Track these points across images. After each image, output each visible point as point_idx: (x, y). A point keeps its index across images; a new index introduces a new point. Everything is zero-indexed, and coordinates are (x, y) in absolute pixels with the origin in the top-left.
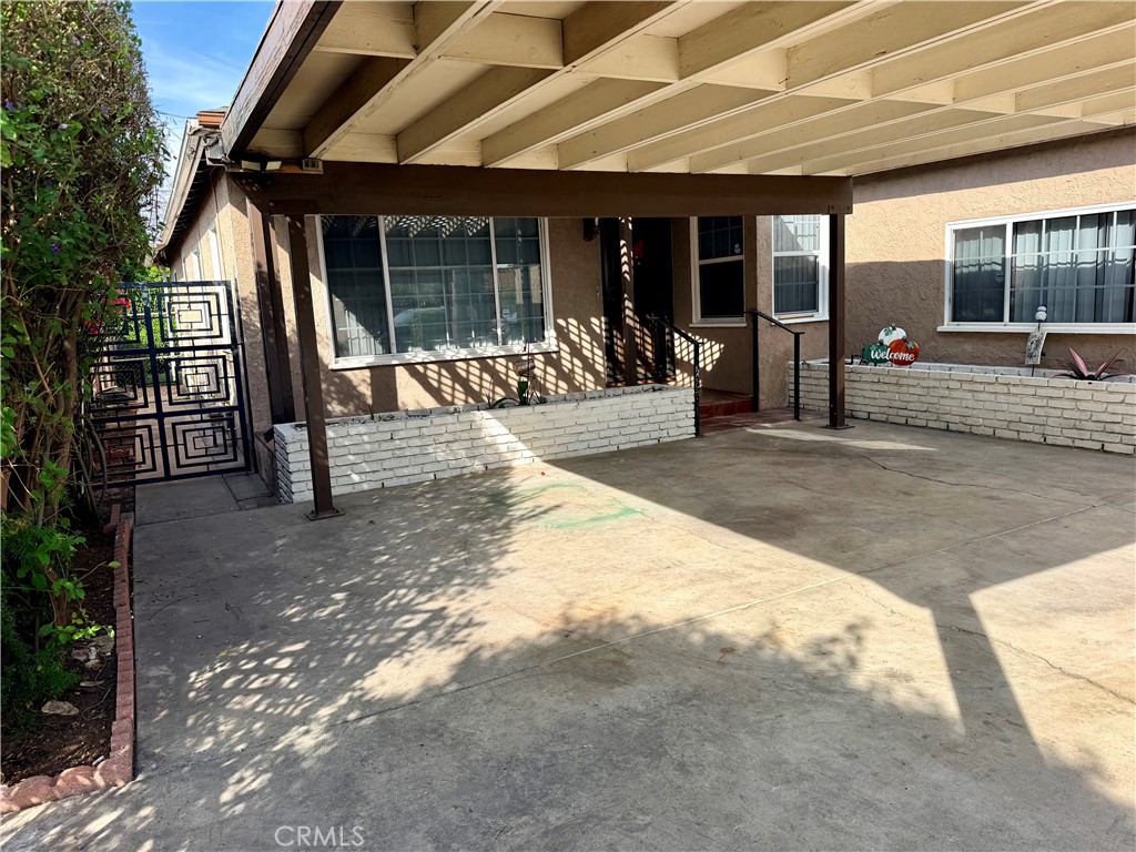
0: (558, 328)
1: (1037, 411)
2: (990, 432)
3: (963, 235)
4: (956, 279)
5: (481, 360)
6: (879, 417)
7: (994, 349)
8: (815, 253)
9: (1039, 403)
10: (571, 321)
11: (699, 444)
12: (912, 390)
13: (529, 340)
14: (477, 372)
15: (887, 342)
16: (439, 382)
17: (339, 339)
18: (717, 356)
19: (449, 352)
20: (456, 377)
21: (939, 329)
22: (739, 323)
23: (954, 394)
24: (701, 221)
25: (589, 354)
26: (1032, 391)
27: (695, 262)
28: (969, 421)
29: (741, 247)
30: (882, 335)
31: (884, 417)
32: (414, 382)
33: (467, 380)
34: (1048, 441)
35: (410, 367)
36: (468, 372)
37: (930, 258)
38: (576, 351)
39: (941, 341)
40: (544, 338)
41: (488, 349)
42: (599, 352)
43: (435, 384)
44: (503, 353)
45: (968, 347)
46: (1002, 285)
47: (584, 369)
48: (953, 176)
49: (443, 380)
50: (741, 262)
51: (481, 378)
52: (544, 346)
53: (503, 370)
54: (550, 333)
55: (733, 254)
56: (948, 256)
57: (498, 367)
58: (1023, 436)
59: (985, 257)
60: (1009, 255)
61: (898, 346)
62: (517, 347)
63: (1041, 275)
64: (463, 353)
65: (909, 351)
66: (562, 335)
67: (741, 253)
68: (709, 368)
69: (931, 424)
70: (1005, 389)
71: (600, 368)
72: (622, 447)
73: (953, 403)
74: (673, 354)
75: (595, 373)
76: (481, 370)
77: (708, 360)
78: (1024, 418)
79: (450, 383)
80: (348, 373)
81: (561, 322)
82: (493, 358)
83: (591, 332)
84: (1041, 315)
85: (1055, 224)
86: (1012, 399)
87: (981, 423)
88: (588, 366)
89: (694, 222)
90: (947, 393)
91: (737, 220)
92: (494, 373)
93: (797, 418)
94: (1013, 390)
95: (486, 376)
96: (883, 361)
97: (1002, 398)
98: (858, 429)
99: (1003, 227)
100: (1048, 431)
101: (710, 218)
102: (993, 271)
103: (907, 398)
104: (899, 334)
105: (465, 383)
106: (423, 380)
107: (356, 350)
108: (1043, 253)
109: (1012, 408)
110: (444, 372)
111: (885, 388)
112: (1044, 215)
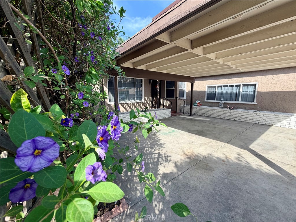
0: (144, 98)
1: (224, 114)
2: (215, 117)
3: (209, 87)
4: (207, 94)
5: (132, 103)
6: (196, 114)
7: (214, 104)
8: (184, 89)
9: (224, 113)
10: (147, 97)
11: (172, 118)
12: (202, 110)
13: (140, 100)
14: (132, 105)
15: (197, 103)
16: (126, 107)
17: (110, 99)
18: (169, 104)
19: (127, 102)
20: (128, 106)
21: (205, 101)
22: (174, 99)
23: (209, 111)
24: (167, 81)
25: (149, 103)
26: (223, 111)
27: (165, 89)
28: (212, 115)
29: (174, 87)
30: (196, 102)
31: (197, 114)
32: (122, 107)
33: (130, 106)
34: (225, 118)
35: (121, 104)
36: (130, 105)
37: (203, 90)
38: (147, 102)
39: (205, 103)
40: (142, 100)
41: (134, 101)
42: (150, 102)
43: (125, 107)
44: (136, 102)
45: (209, 104)
46: (215, 95)
47: (148, 105)
48: (208, 78)
49: (126, 106)
50: (174, 89)
51: (132, 106)
52: (142, 101)
53: (136, 105)
54: (143, 99)
55: (173, 88)
56: (206, 90)
57: (135, 104)
58: (221, 118)
59: (212, 91)
60: (217, 90)
61: (199, 103)
62: (138, 101)
63: (221, 94)
64: (130, 102)
65: (200, 104)
66: (145, 99)
67: (174, 88)
68: (167, 106)
69: (205, 116)
70: (218, 111)
71: (150, 105)
72: (161, 119)
73: (209, 112)
74: (161, 103)
75: (150, 106)
76: (133, 105)
77: (167, 104)
78: (221, 115)
79: (127, 107)
80: (111, 105)
81: (145, 97)
82: (134, 103)
83: (149, 99)
84: (222, 100)
85: (224, 86)
86: (219, 112)
87: (214, 116)
88: (149, 105)
89: (165, 81)
90: (208, 111)
91: (174, 82)
92: (134, 105)
93: (184, 114)
94: (220, 111)
95: (133, 106)
96: (196, 106)
97: (218, 112)
98: (194, 116)
99: (216, 86)
100: (225, 117)
101: (168, 81)
102: (213, 93)
103: (201, 111)
104: (199, 102)
105: (130, 107)
106: (123, 106)
107: (112, 101)
108: (222, 90)
109: (219, 113)
110: (127, 105)
111: (197, 110)
112: (223, 85)
